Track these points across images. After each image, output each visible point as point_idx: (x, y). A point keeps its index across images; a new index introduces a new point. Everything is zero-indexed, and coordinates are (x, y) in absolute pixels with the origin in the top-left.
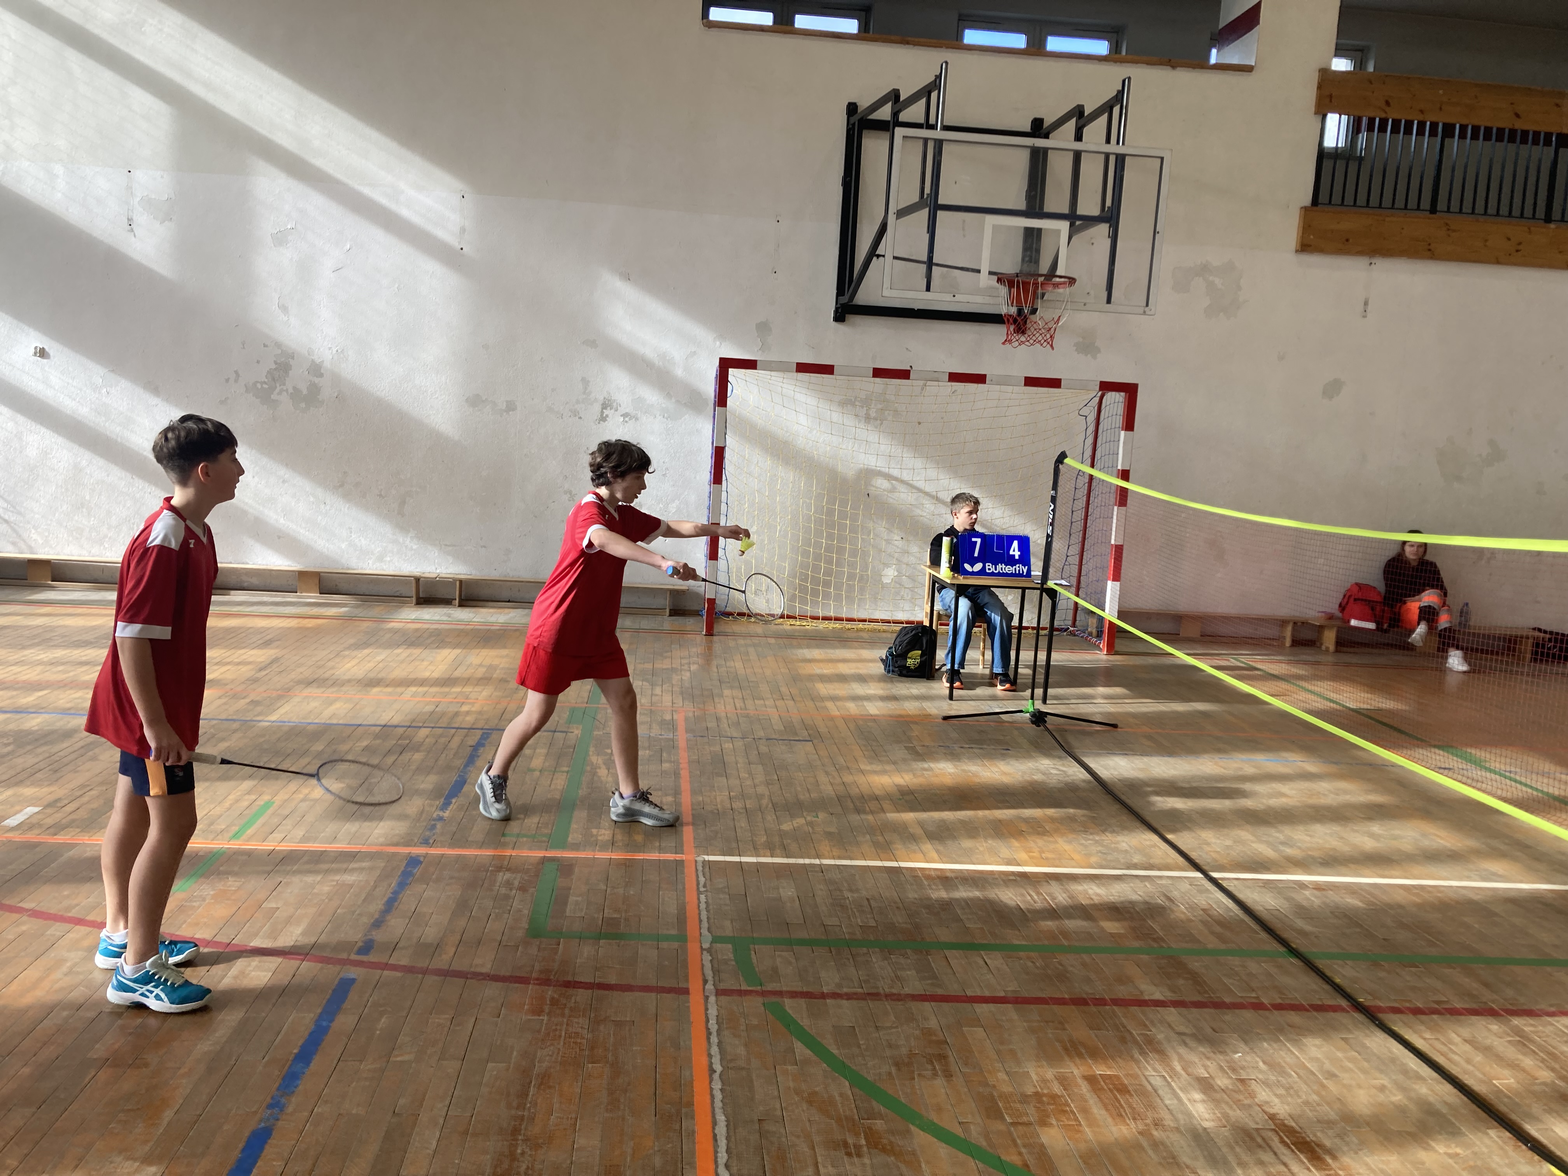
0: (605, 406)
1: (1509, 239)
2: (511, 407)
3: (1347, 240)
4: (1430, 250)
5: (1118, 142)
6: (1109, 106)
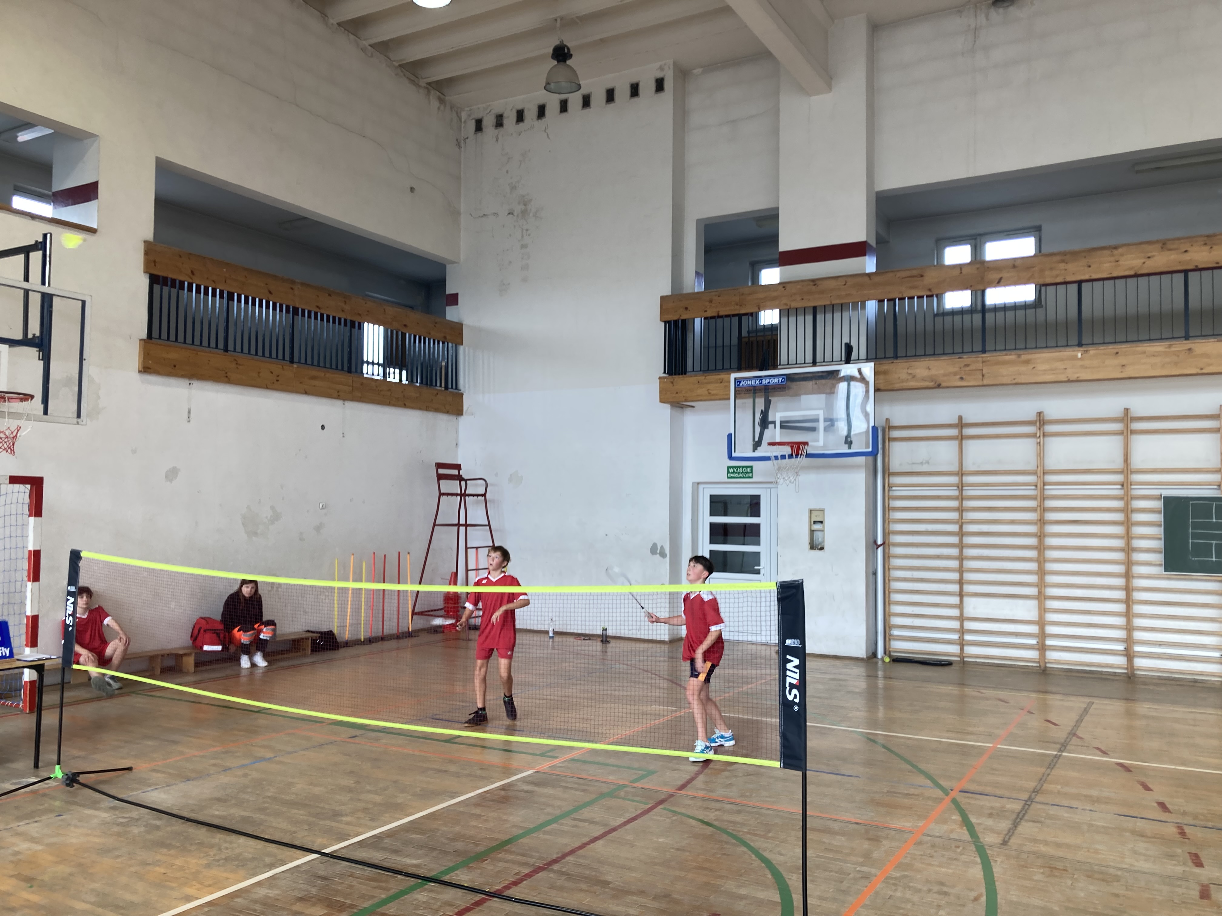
1: (272, 373)
3: (175, 366)
4: (227, 377)
5: (43, 283)
6: (26, 251)
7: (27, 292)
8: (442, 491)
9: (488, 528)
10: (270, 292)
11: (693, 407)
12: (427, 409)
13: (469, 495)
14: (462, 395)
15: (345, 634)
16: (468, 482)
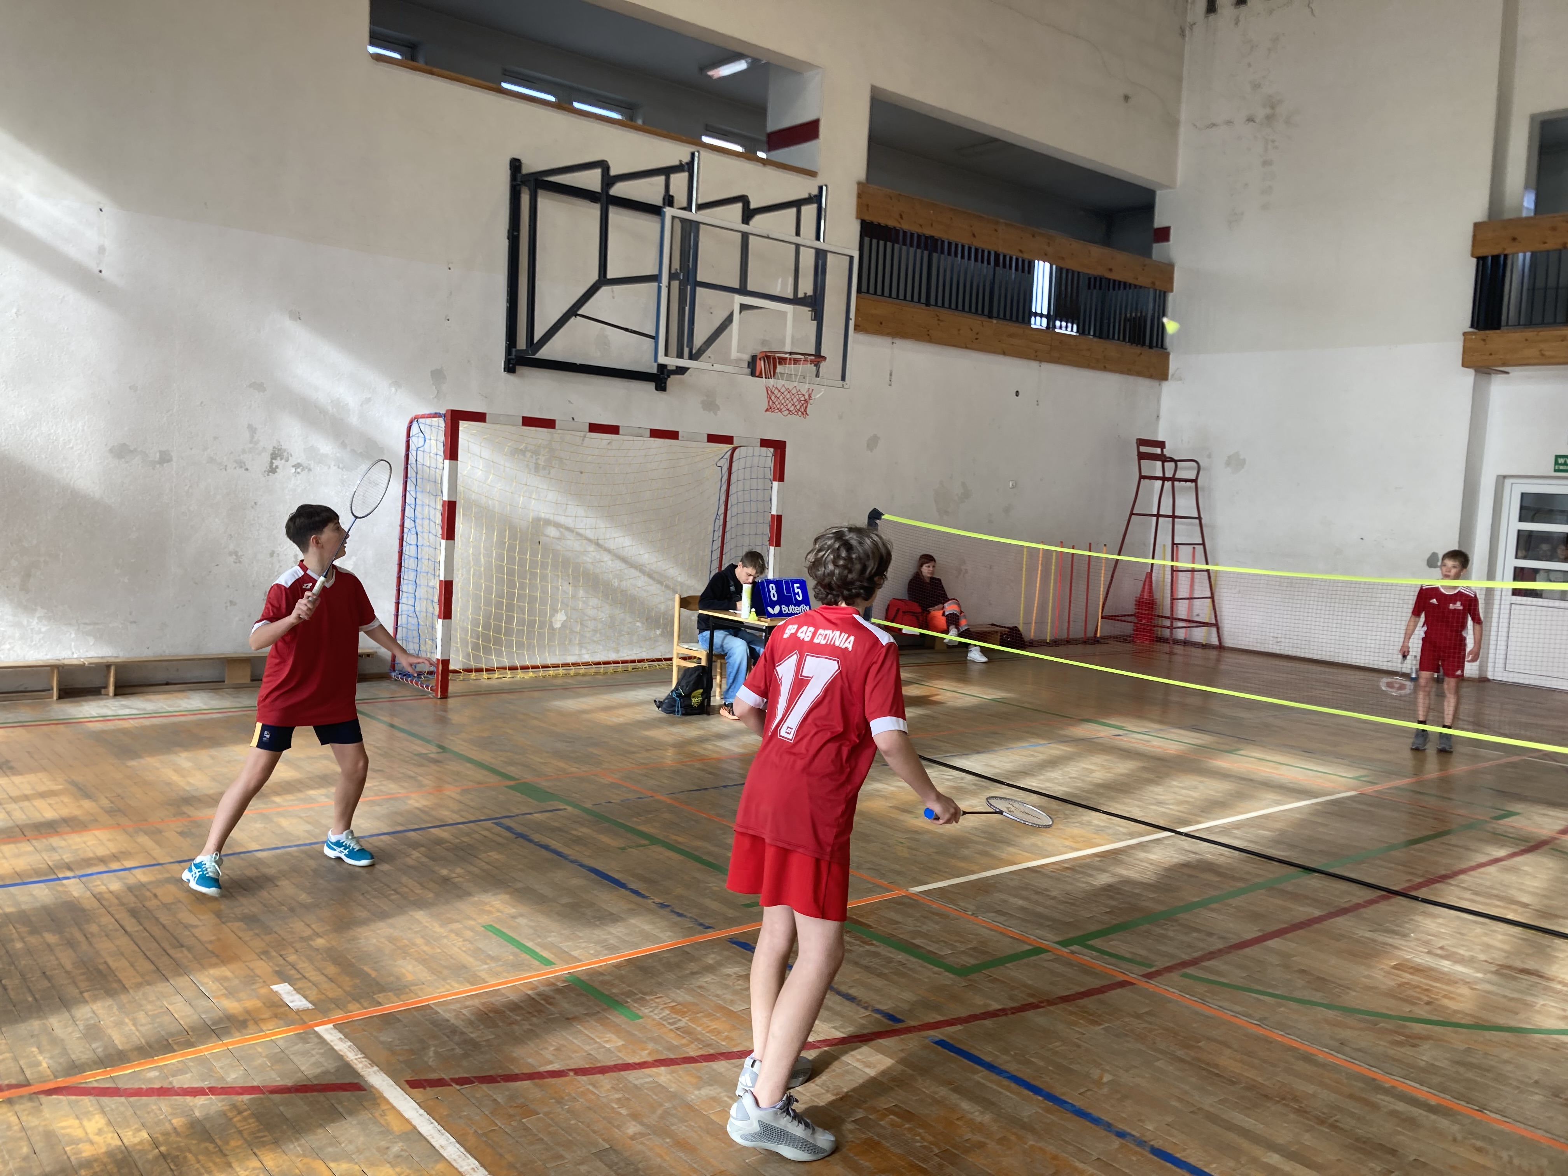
0: (274, 457)
1: (970, 330)
2: (165, 458)
3: (879, 323)
4: (928, 335)
5: (818, 238)
6: (797, 204)
7: (798, 246)
8: (1143, 474)
9: (1197, 521)
10: (974, 235)
11: (1507, 373)
12: (1128, 372)
13: (1180, 480)
14: (1168, 354)
15: (1030, 633)
16: (1179, 463)
